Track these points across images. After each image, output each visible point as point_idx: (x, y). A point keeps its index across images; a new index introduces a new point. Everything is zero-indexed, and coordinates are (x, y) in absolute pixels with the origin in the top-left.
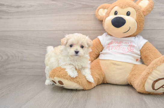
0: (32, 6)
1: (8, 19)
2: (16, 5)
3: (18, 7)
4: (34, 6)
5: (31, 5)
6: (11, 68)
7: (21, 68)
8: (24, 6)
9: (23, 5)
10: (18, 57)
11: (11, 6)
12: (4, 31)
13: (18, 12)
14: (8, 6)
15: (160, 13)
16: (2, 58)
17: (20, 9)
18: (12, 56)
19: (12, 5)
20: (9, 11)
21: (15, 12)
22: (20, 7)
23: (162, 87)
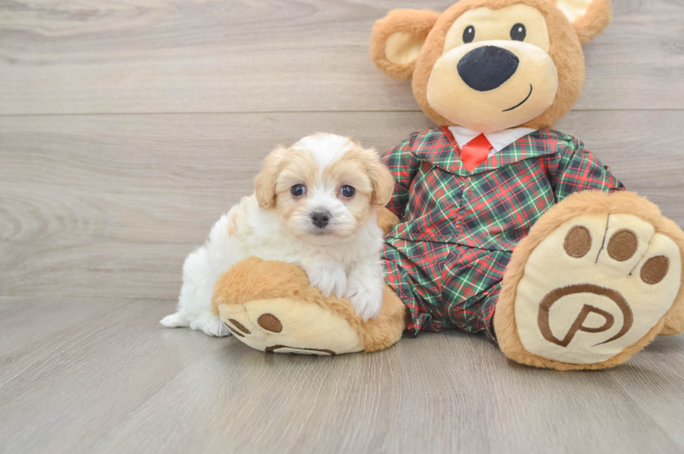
0: (141, 11)
1: (42, 63)
2: (73, 8)
3: (83, 15)
4: (148, 10)
5: (139, 8)
6: (54, 269)
7: (97, 270)
8: (110, 13)
9: (103, 7)
10: (86, 222)
11: (54, 12)
12: (26, 115)
13: (83, 36)
14: (41, 11)
16: (18, 228)
17: (92, 25)
18: (61, 219)
19: (60, 8)
20: (46, 33)
21: (69, 38)
22: (94, 13)
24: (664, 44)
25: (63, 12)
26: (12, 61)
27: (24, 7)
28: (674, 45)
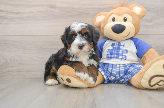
1: (7, 24)
2: (15, 11)
3: (17, 13)
4: (32, 12)
8: (23, 13)
10: (17, 60)
11: (10, 12)
13: (17, 18)
14: (7, 12)
15: (147, 20)
17: (19, 15)
18: (11, 60)
20: (8, 17)
21: (14, 18)
22: (20, 13)
23: (157, 84)
25: (12, 12)
27: (3, 11)
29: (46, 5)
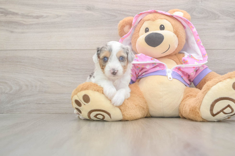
1: (22, 33)
2: (34, 15)
3: (38, 17)
5: (57, 15)
8: (47, 17)
9: (45, 15)
10: (36, 87)
11: (27, 16)
13: (38, 24)
14: (23, 16)
17: (41, 20)
18: (27, 86)
19: (30, 15)
20: (25, 23)
21: (33, 24)
22: (41, 17)
23: (222, 111)
24: (227, 29)
25: (31, 16)
26: (12, 32)
27: (17, 14)
28: (230, 29)
29: (80, 6)
